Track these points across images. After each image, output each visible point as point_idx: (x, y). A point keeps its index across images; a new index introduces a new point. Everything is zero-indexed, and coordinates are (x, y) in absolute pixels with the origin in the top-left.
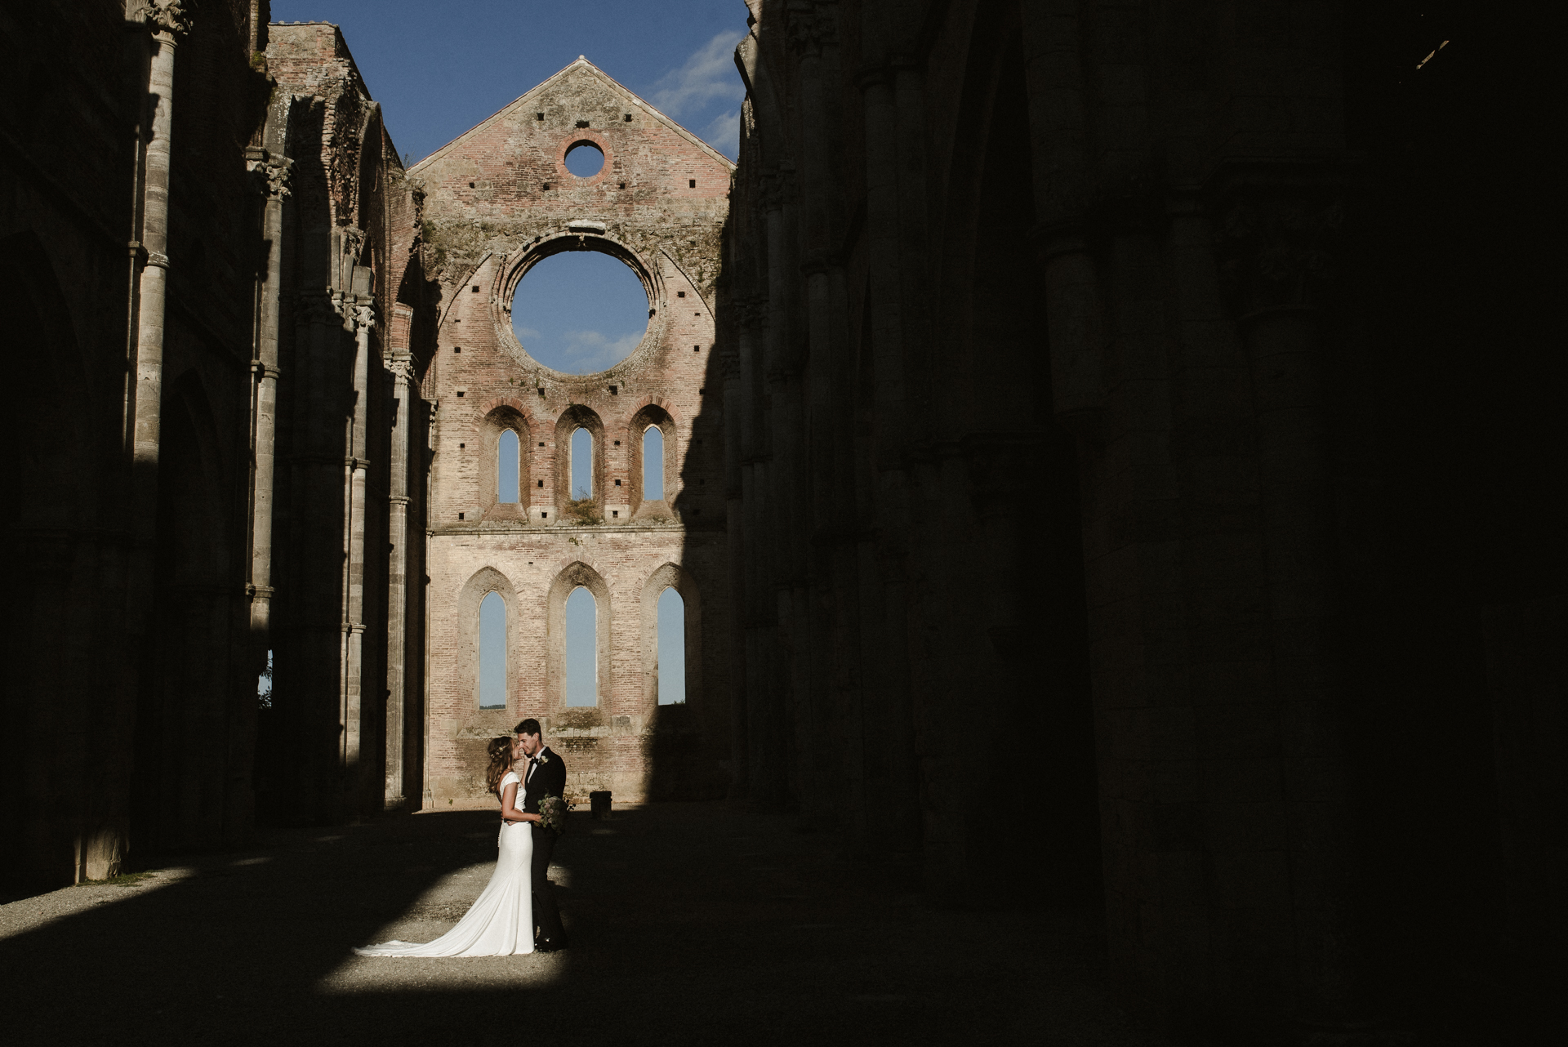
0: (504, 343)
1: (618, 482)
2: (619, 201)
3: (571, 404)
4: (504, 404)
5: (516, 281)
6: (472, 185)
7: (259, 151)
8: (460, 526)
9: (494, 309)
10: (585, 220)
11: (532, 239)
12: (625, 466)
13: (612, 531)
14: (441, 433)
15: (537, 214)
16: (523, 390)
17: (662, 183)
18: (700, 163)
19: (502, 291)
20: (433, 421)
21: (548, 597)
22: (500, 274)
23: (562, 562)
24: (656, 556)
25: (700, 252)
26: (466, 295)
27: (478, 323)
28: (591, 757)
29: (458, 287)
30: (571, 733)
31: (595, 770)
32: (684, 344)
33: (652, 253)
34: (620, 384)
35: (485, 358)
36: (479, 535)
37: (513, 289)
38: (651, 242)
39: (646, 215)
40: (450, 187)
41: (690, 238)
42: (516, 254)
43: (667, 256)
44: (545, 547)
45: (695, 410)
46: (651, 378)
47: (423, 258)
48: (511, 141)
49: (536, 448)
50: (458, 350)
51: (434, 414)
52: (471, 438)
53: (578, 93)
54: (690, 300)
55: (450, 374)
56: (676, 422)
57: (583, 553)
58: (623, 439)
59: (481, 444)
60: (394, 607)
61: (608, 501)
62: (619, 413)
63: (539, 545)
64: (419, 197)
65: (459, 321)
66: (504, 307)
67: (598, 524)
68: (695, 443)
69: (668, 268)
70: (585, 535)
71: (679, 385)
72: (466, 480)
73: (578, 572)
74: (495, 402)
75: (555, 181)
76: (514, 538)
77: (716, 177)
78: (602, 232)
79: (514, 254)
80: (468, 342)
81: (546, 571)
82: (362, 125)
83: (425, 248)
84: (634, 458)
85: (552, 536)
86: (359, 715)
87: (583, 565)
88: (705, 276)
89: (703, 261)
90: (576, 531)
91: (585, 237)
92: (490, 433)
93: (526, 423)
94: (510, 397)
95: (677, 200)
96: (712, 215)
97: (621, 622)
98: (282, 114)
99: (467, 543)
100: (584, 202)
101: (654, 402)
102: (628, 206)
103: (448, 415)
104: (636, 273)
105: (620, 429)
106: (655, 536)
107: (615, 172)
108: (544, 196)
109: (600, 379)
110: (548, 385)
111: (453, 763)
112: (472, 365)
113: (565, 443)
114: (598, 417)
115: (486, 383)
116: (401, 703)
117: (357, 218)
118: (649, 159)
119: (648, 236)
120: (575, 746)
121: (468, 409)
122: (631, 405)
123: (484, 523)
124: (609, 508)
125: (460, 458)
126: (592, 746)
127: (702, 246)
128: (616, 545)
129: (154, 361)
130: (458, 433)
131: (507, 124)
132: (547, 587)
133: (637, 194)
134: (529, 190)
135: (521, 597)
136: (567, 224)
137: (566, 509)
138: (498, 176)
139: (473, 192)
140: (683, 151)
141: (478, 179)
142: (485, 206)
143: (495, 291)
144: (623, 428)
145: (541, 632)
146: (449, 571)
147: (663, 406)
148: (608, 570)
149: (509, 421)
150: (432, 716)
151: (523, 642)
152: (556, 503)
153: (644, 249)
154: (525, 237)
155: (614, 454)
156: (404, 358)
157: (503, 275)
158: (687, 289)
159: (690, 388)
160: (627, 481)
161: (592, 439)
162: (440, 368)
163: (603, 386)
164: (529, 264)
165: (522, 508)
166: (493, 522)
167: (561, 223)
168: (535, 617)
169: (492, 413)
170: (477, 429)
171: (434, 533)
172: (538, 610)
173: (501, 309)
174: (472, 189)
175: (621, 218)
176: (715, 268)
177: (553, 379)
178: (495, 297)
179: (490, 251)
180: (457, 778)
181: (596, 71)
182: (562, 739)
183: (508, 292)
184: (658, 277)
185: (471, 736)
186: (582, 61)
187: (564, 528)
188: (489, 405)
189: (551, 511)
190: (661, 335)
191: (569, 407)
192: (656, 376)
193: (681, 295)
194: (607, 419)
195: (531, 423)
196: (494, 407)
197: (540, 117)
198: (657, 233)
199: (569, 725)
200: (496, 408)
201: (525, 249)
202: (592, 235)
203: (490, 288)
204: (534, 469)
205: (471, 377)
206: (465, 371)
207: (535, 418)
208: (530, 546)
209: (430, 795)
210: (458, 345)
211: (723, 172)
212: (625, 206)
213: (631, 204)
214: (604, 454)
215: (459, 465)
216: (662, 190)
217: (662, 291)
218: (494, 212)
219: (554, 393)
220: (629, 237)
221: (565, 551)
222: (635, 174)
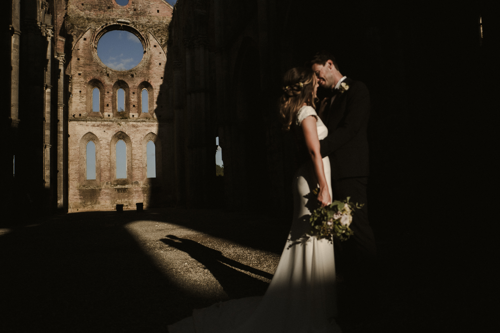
0: (95, 58)
1: (134, 106)
2: (134, 15)
3: (118, 79)
4: (95, 78)
5: (99, 38)
6: (83, 4)
8: (79, 118)
9: (91, 46)
10: (123, 19)
11: (105, 24)
12: (136, 100)
13: (132, 121)
14: (73, 87)
15: (106, 16)
16: (102, 74)
17: (148, 10)
18: (160, 5)
19: (94, 41)
20: (70, 83)
21: (111, 142)
22: (93, 35)
23: (115, 131)
24: (147, 130)
25: (161, 33)
26: (81, 41)
27: (86, 51)
28: (126, 194)
29: (79, 38)
30: (119, 187)
31: (127, 199)
32: (156, 62)
33: (145, 32)
34: (135, 74)
35: (88, 62)
36: (86, 121)
37: (98, 41)
38: (145, 29)
39: (143, 20)
40: (75, 4)
41: (158, 28)
42: (99, 29)
43: (151, 33)
44: (110, 126)
45: (161, 82)
46: (145, 72)
47: (66, 26)
49: (106, 93)
50: (79, 59)
51: (70, 80)
52: (83, 89)
54: (158, 48)
55: (76, 67)
56: (153, 87)
57: (122, 128)
58: (136, 92)
59: (87, 91)
60: (59, 142)
61: (131, 112)
62: (134, 83)
63: (107, 125)
65: (79, 49)
66: (95, 46)
67: (127, 119)
68: (160, 93)
69: (151, 37)
70: (123, 122)
71: (154, 75)
72: (82, 103)
73: (120, 135)
74: (92, 77)
75: (112, 6)
76: (98, 123)
77: (166, 10)
78: (128, 24)
79: (98, 29)
80: (82, 57)
81: (110, 133)
83: (67, 23)
84: (139, 98)
85: (112, 123)
86: (49, 177)
87: (122, 132)
88: (163, 41)
89: (162, 36)
90: (120, 121)
91: (123, 25)
92: (89, 88)
93: (103, 85)
94: (97, 76)
95: (153, 16)
96: (165, 22)
97: (135, 151)
99: (82, 124)
100: (122, 14)
101: (146, 81)
102: (137, 17)
103: (75, 81)
104: (139, 39)
105: (134, 89)
106: (146, 123)
107: (133, 5)
108: (108, 11)
109: (128, 72)
110: (110, 73)
111: (78, 197)
112: (83, 64)
113: (116, 93)
114: (127, 84)
115: (89, 71)
116: (62, 175)
118: (144, 2)
119: (144, 27)
120: (120, 191)
121: (82, 79)
122: (138, 81)
123: (88, 117)
124: (131, 114)
125: (79, 95)
126: (126, 191)
127: (162, 31)
128: (134, 126)
130: (79, 87)
132: (110, 139)
133: (140, 13)
134: (103, 8)
135: (101, 142)
136: (117, 20)
137: (116, 114)
138: (92, 2)
139: (83, 7)
140: (155, 1)
141: (85, 3)
142: (87, 12)
143: (92, 40)
144: (136, 88)
145: (108, 154)
146: (76, 133)
147: (149, 82)
148: (131, 134)
149: (96, 85)
150: (70, 181)
151: (102, 157)
152: (113, 112)
153: (142, 31)
154: (102, 23)
155: (133, 97)
156: (62, 56)
157: (94, 35)
158: (157, 44)
159: (158, 76)
160: (137, 106)
161: (124, 92)
162: (72, 65)
163: (129, 74)
164: (103, 33)
165: (101, 113)
166: (91, 117)
167: (114, 20)
168: (106, 149)
169: (90, 81)
170: (86, 86)
171: (71, 120)
172: (107, 147)
173: (94, 47)
174: (83, 6)
175: (135, 20)
176: (166, 38)
177: (112, 71)
178: (92, 42)
179: (90, 27)
180: (80, 202)
182: (116, 189)
183: (96, 42)
184: (147, 40)
185: (84, 188)
187: (116, 120)
188: (90, 78)
189: (111, 114)
190: (148, 59)
191: (117, 80)
192: (146, 72)
193: (155, 46)
194: (130, 85)
196: (92, 79)
198: (147, 26)
199: (118, 184)
200: (92, 80)
201: (102, 27)
202: (125, 25)
203: (90, 39)
204: (105, 100)
205: (83, 69)
206: (81, 67)
207: (106, 83)
208: (104, 125)
209: (70, 208)
210: (78, 58)
211: (168, 8)
212: (136, 16)
213: (138, 16)
214: (129, 97)
215: (79, 98)
216: (148, 12)
217: (148, 45)
218: (91, 14)
219: (112, 76)
220: (138, 26)
221: (116, 128)
222: (139, 6)
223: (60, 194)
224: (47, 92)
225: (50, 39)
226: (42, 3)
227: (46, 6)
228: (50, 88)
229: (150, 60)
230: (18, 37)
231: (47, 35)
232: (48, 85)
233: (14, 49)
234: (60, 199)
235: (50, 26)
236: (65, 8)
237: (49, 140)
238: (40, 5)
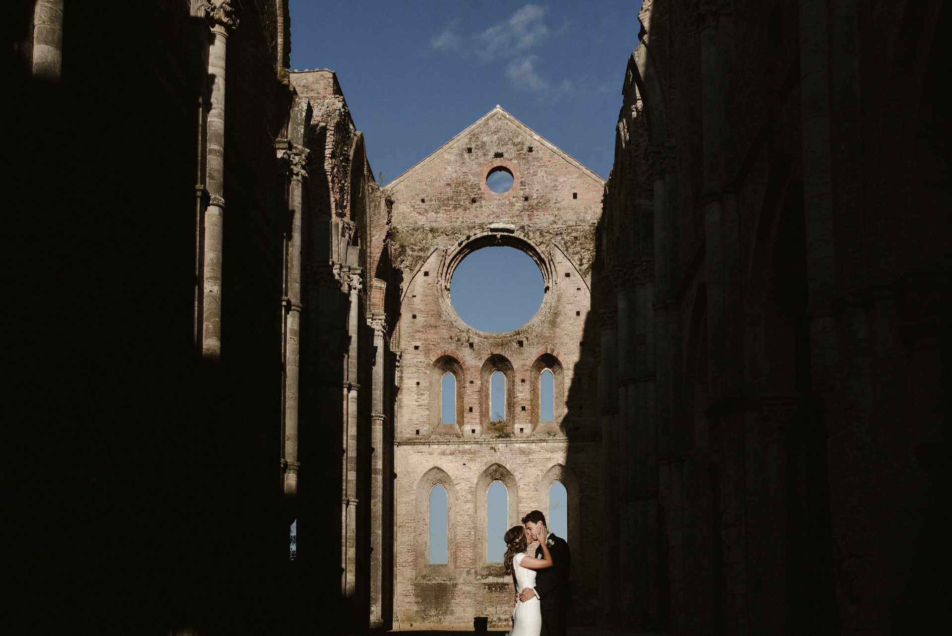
0: (446, 312)
1: (523, 408)
2: (524, 210)
3: (492, 353)
4: (446, 354)
5: (453, 268)
6: (423, 201)
8: (416, 439)
9: (439, 287)
10: (501, 223)
11: (465, 237)
12: (528, 397)
13: (519, 442)
14: (403, 375)
15: (468, 220)
16: (459, 344)
17: (554, 196)
18: (580, 181)
19: (444, 275)
20: (398, 367)
21: (476, 488)
22: (442, 263)
23: (486, 464)
24: (549, 459)
25: (581, 244)
26: (420, 277)
27: (428, 297)
28: (504, 596)
29: (415, 272)
30: (491, 580)
31: (507, 605)
32: (569, 310)
33: (547, 246)
34: (525, 339)
35: (432, 322)
36: (429, 445)
37: (451, 274)
38: (547, 238)
39: (543, 220)
40: (408, 203)
41: (574, 234)
42: (454, 249)
43: (558, 247)
44: (474, 453)
45: (575, 357)
46: (547, 334)
47: (390, 252)
48: (449, 168)
49: (468, 385)
50: (414, 317)
51: (399, 362)
52: (424, 378)
53: (496, 132)
54: (574, 279)
55: (409, 333)
56: (563, 366)
57: (499, 457)
58: (527, 378)
59: (431, 383)
60: (375, 491)
61: (516, 421)
62: (524, 360)
63: (470, 452)
64: (390, 203)
65: (415, 296)
66: (446, 286)
67: (510, 437)
68: (576, 380)
69: (559, 256)
70: (501, 445)
71: (566, 339)
72: (420, 407)
73: (496, 471)
74: (440, 353)
75: (480, 196)
76: (452, 447)
77: (592, 191)
78: (512, 231)
79: (452, 248)
80: (422, 311)
81: (476, 468)
83: (392, 245)
84: (534, 391)
85: (479, 446)
86: (355, 562)
87: (499, 466)
88: (584, 261)
89: (583, 250)
90: (495, 442)
91: (501, 236)
92: (436, 375)
93: (461, 368)
94: (449, 349)
95: (565, 208)
96: (589, 218)
97: (525, 505)
99: (422, 451)
100: (500, 210)
101: (549, 352)
102: (530, 213)
103: (408, 362)
104: (536, 261)
105: (525, 371)
106: (549, 445)
107: (521, 189)
108: (472, 207)
109: (511, 336)
110: (476, 340)
111: (413, 599)
112: (424, 327)
113: (487, 382)
114: (507, 360)
115: (434, 340)
116: (381, 557)
118: (545, 179)
119: (544, 234)
120: (494, 589)
121: (421, 358)
122: (532, 353)
123: (433, 437)
124: (517, 426)
125: (416, 392)
126: (506, 589)
127: (582, 240)
128: (522, 452)
130: (415, 374)
131: (446, 156)
132: (475, 480)
133: (537, 205)
134: (462, 203)
135: (458, 487)
136: (489, 226)
137: (488, 427)
138: (440, 194)
139: (424, 206)
140: (569, 173)
141: (427, 196)
142: (432, 215)
143: (439, 275)
144: (527, 370)
145: (471, 511)
146: (409, 470)
147: (555, 354)
148: (517, 469)
149: (449, 367)
150: (399, 568)
151: (459, 518)
152: (481, 423)
153: (541, 243)
154: (459, 236)
155: (521, 388)
156: (380, 318)
157: (444, 263)
158: (571, 270)
159: (573, 341)
160: (530, 407)
161: (505, 379)
162: (402, 329)
163: (513, 341)
164: (462, 256)
165: (458, 427)
166: (438, 436)
167: (484, 226)
168: (467, 502)
169: (438, 361)
170: (428, 372)
171: (399, 444)
172: (469, 496)
173: (443, 287)
174: (423, 204)
175: (525, 222)
176: (591, 255)
177: (479, 336)
178: (440, 279)
179: (436, 247)
180: (415, 609)
181: (508, 116)
182: (485, 584)
183: (448, 276)
184: (551, 263)
185: (425, 582)
186: (498, 109)
187: (487, 440)
188: (436, 355)
189: (478, 428)
190: (553, 304)
191: (490, 356)
192: (549, 333)
193: (568, 275)
194: (516, 364)
195: (464, 367)
196: (439, 356)
197: (470, 150)
198: (551, 231)
199: (490, 574)
200: (441, 357)
201: (460, 245)
202: (506, 234)
203: (436, 273)
204: (466, 399)
205: (424, 335)
206: (420, 332)
207: (467, 363)
208: (464, 452)
209: (398, 620)
210: (414, 314)
211: (597, 187)
212: (528, 213)
213: (532, 211)
214: (514, 389)
215: (416, 396)
216: (554, 201)
217: (554, 273)
218: (438, 220)
219: (480, 346)
220: (531, 234)
221: (487, 456)
222: (535, 190)
223: (376, 593)
224: (352, 398)
225: (356, 294)
226: (343, 226)
227: (350, 229)
228: (356, 389)
229: (557, 307)
230: (297, 314)
231: (350, 287)
232: (352, 383)
233: (291, 338)
234: (376, 602)
235: (356, 269)
236: (386, 221)
237: (355, 490)
238: (340, 230)
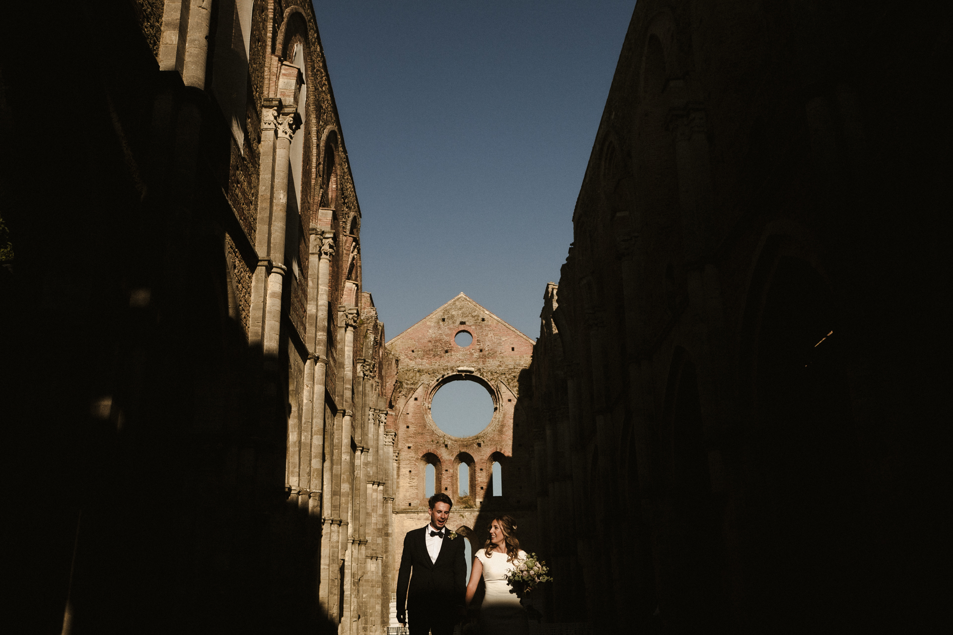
0: (429, 424)
1: (482, 488)
2: (480, 358)
3: (460, 451)
4: (429, 452)
5: (434, 395)
6: (413, 351)
7: (362, 359)
8: (409, 509)
9: (424, 408)
10: (465, 367)
11: (441, 376)
12: (485, 480)
14: (400, 466)
15: (443, 364)
16: (438, 445)
17: (499, 349)
18: (516, 340)
19: (427, 399)
20: (397, 460)
22: (427, 392)
23: (457, 526)
25: (518, 381)
26: (412, 402)
27: (417, 415)
29: (408, 398)
32: (511, 423)
33: (496, 381)
34: (482, 442)
35: (420, 431)
36: (418, 513)
37: (432, 398)
38: (495, 377)
39: (492, 364)
40: (403, 352)
41: (513, 374)
42: (434, 383)
43: (503, 383)
46: (497, 439)
48: (430, 331)
49: (444, 472)
50: (408, 427)
51: (397, 457)
52: (414, 468)
53: (460, 309)
55: (404, 438)
58: (484, 468)
59: (418, 471)
61: (477, 497)
62: (482, 456)
64: (397, 361)
65: (408, 414)
67: (473, 508)
69: (503, 389)
70: (467, 513)
71: (510, 442)
72: (412, 488)
74: (425, 451)
75: (450, 349)
77: (524, 346)
78: (473, 372)
79: (433, 382)
80: (413, 423)
82: (379, 334)
84: (489, 476)
90: (463, 511)
91: (465, 375)
92: (422, 465)
93: (440, 461)
94: (432, 448)
95: (506, 357)
96: (522, 363)
98: (370, 344)
99: (413, 517)
100: (464, 358)
101: (498, 450)
103: (403, 457)
104: (488, 391)
105: (482, 463)
107: (478, 345)
108: (445, 356)
109: (473, 440)
110: (449, 443)
112: (414, 434)
113: (457, 470)
114: (472, 457)
115: (421, 443)
117: (378, 375)
118: (493, 338)
119: (494, 373)
121: (412, 454)
122: (487, 452)
123: (420, 507)
124: (478, 500)
125: (409, 477)
127: (518, 378)
129: (348, 452)
130: (408, 465)
131: (428, 323)
133: (488, 355)
134: (439, 353)
136: (457, 369)
137: (458, 501)
138: (425, 347)
139: (414, 354)
140: (509, 334)
141: (416, 348)
142: (419, 360)
143: (424, 400)
144: (484, 463)
147: (502, 452)
149: (430, 461)
153: (492, 379)
154: (438, 375)
155: (480, 475)
156: (392, 434)
158: (512, 397)
160: (486, 487)
161: (469, 468)
162: (400, 435)
163: (474, 443)
164: (439, 387)
166: (424, 507)
167: (454, 369)
169: (424, 456)
170: (417, 464)
171: (398, 513)
173: (427, 408)
175: (481, 366)
177: (451, 440)
178: (425, 402)
179: (422, 382)
181: (468, 299)
183: (430, 400)
184: (499, 392)
186: (462, 295)
187: (457, 510)
188: (422, 452)
190: (501, 419)
191: (459, 453)
192: (499, 438)
193: (510, 400)
194: (476, 459)
195: (441, 461)
197: (444, 320)
198: (498, 372)
200: (426, 454)
201: (437, 380)
202: (468, 373)
203: (422, 398)
204: (443, 482)
205: (414, 439)
206: (411, 437)
207: (443, 458)
210: (408, 425)
211: (527, 343)
212: (482, 359)
213: (485, 359)
214: (475, 475)
215: (409, 480)
216: (499, 352)
217: (500, 399)
218: (423, 363)
219: (452, 447)
220: (485, 374)
221: (458, 521)
222: (487, 345)
229: (503, 421)
